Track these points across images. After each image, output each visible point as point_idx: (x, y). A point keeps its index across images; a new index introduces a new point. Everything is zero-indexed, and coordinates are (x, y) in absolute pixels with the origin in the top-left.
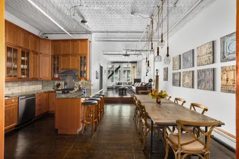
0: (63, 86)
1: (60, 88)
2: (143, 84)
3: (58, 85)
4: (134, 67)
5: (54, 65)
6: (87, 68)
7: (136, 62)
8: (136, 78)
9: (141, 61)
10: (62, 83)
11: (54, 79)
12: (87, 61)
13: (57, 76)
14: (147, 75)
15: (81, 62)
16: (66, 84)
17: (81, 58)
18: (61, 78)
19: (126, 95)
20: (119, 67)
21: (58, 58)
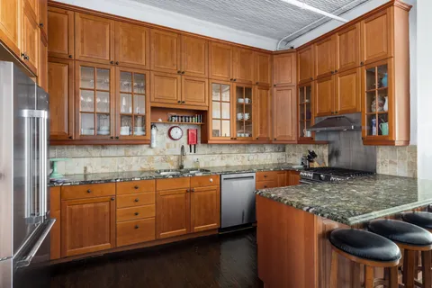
0: (326, 160)
1: (316, 165)
3: (312, 156)
5: (302, 106)
6: (390, 106)
10: (323, 152)
11: (302, 140)
12: (391, 81)
13: (308, 134)
15: (371, 86)
16: (334, 154)
17: (371, 73)
18: (316, 139)
21: (309, 88)
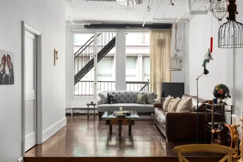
2: (195, 104)
4: (161, 43)
7: (167, 27)
8: (167, 80)
9: (185, 22)
14: (206, 72)
19: (132, 147)
20: (112, 44)
